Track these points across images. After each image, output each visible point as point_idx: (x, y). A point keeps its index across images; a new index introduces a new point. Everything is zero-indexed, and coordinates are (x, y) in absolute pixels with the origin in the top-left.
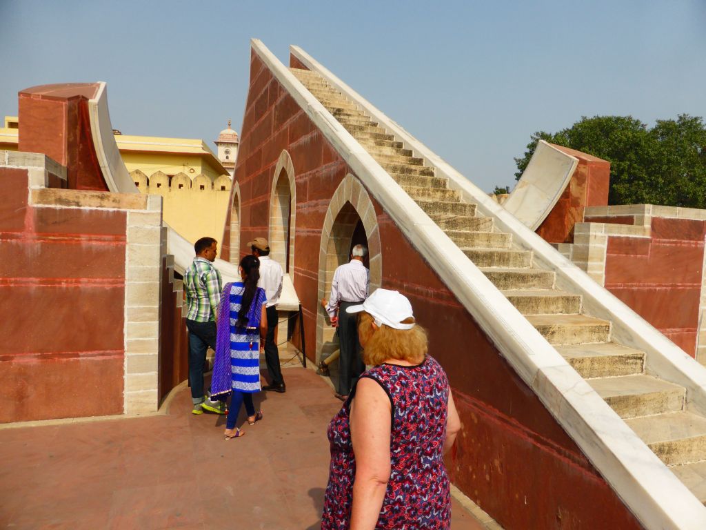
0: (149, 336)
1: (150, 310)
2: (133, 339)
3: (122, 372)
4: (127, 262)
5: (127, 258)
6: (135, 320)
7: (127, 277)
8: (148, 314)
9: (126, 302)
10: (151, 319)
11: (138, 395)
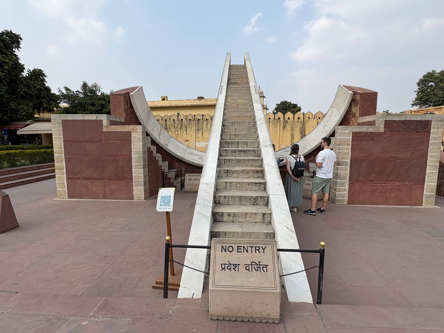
0: (140, 174)
1: (140, 165)
2: (136, 175)
3: (133, 187)
4: (132, 149)
5: (132, 147)
6: (136, 168)
7: (132, 154)
8: (140, 167)
9: (132, 162)
10: (141, 168)
11: (138, 194)
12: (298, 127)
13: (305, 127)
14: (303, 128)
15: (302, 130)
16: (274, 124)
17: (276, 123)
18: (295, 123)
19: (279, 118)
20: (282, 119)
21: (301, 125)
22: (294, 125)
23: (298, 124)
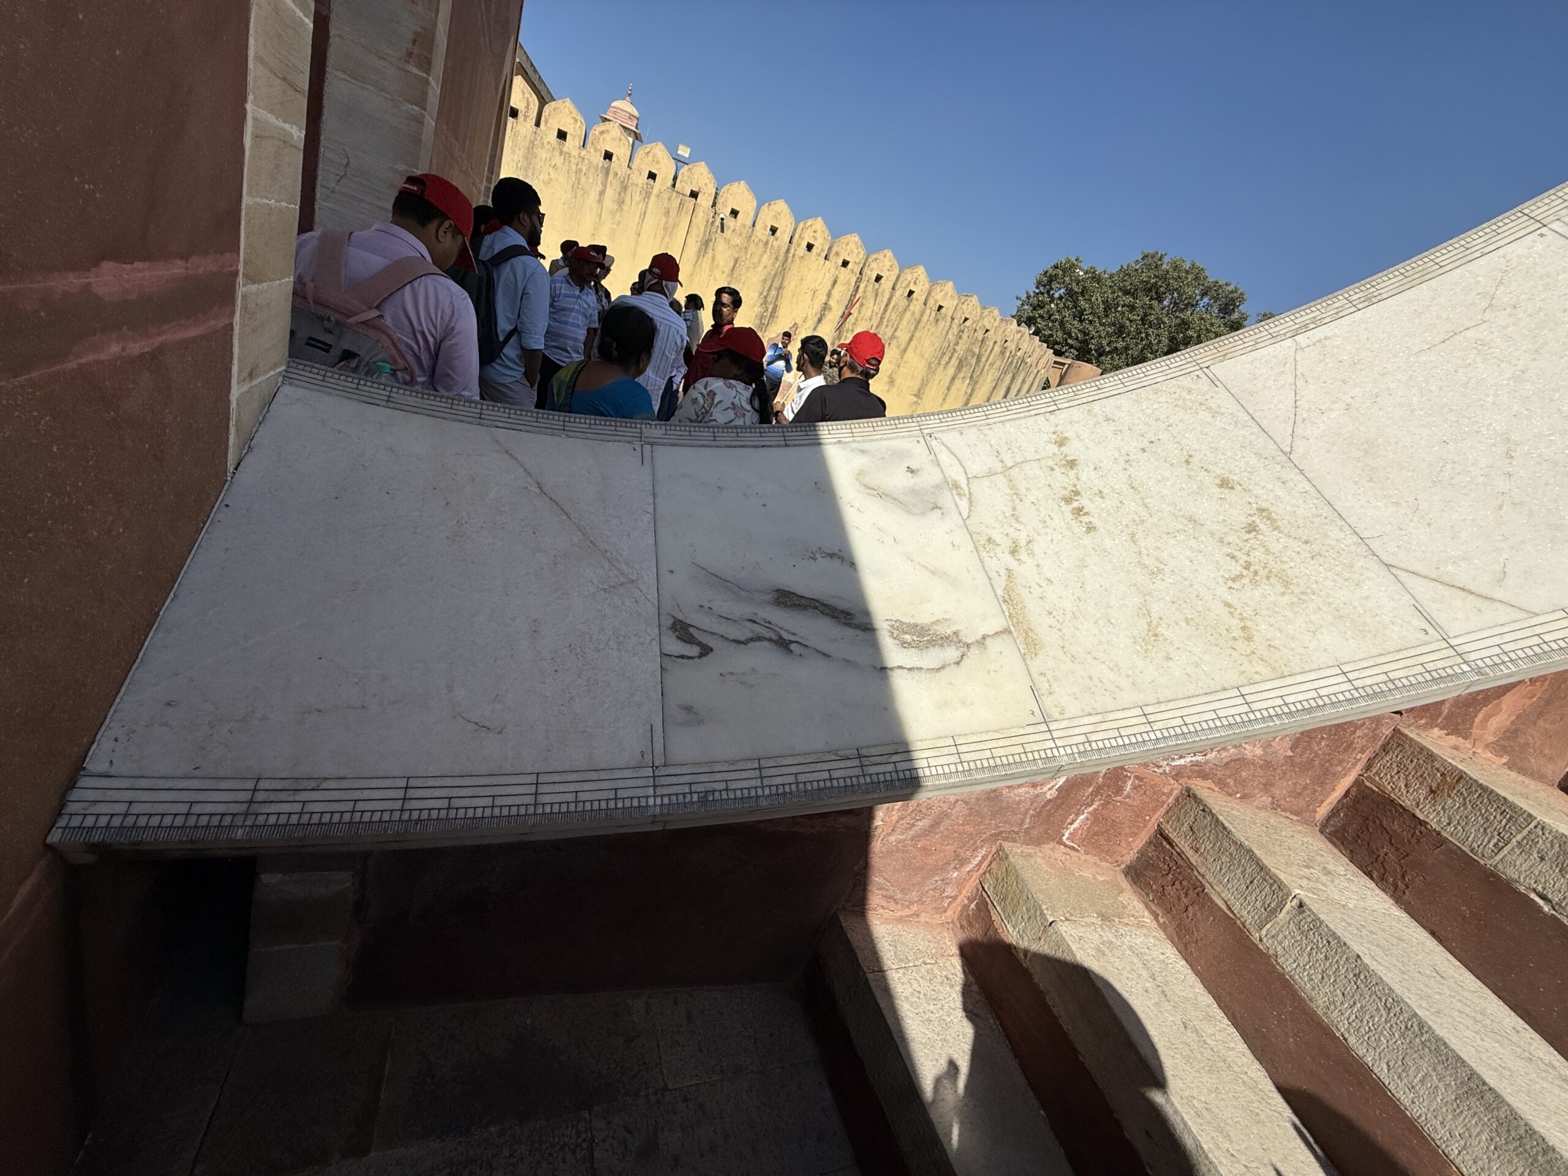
12: (760, 269)
13: (785, 284)
14: (776, 284)
15: (769, 290)
16: (667, 213)
17: (673, 213)
18: (752, 245)
19: (694, 195)
20: (705, 201)
21: (774, 264)
22: (746, 254)
23: (762, 256)
